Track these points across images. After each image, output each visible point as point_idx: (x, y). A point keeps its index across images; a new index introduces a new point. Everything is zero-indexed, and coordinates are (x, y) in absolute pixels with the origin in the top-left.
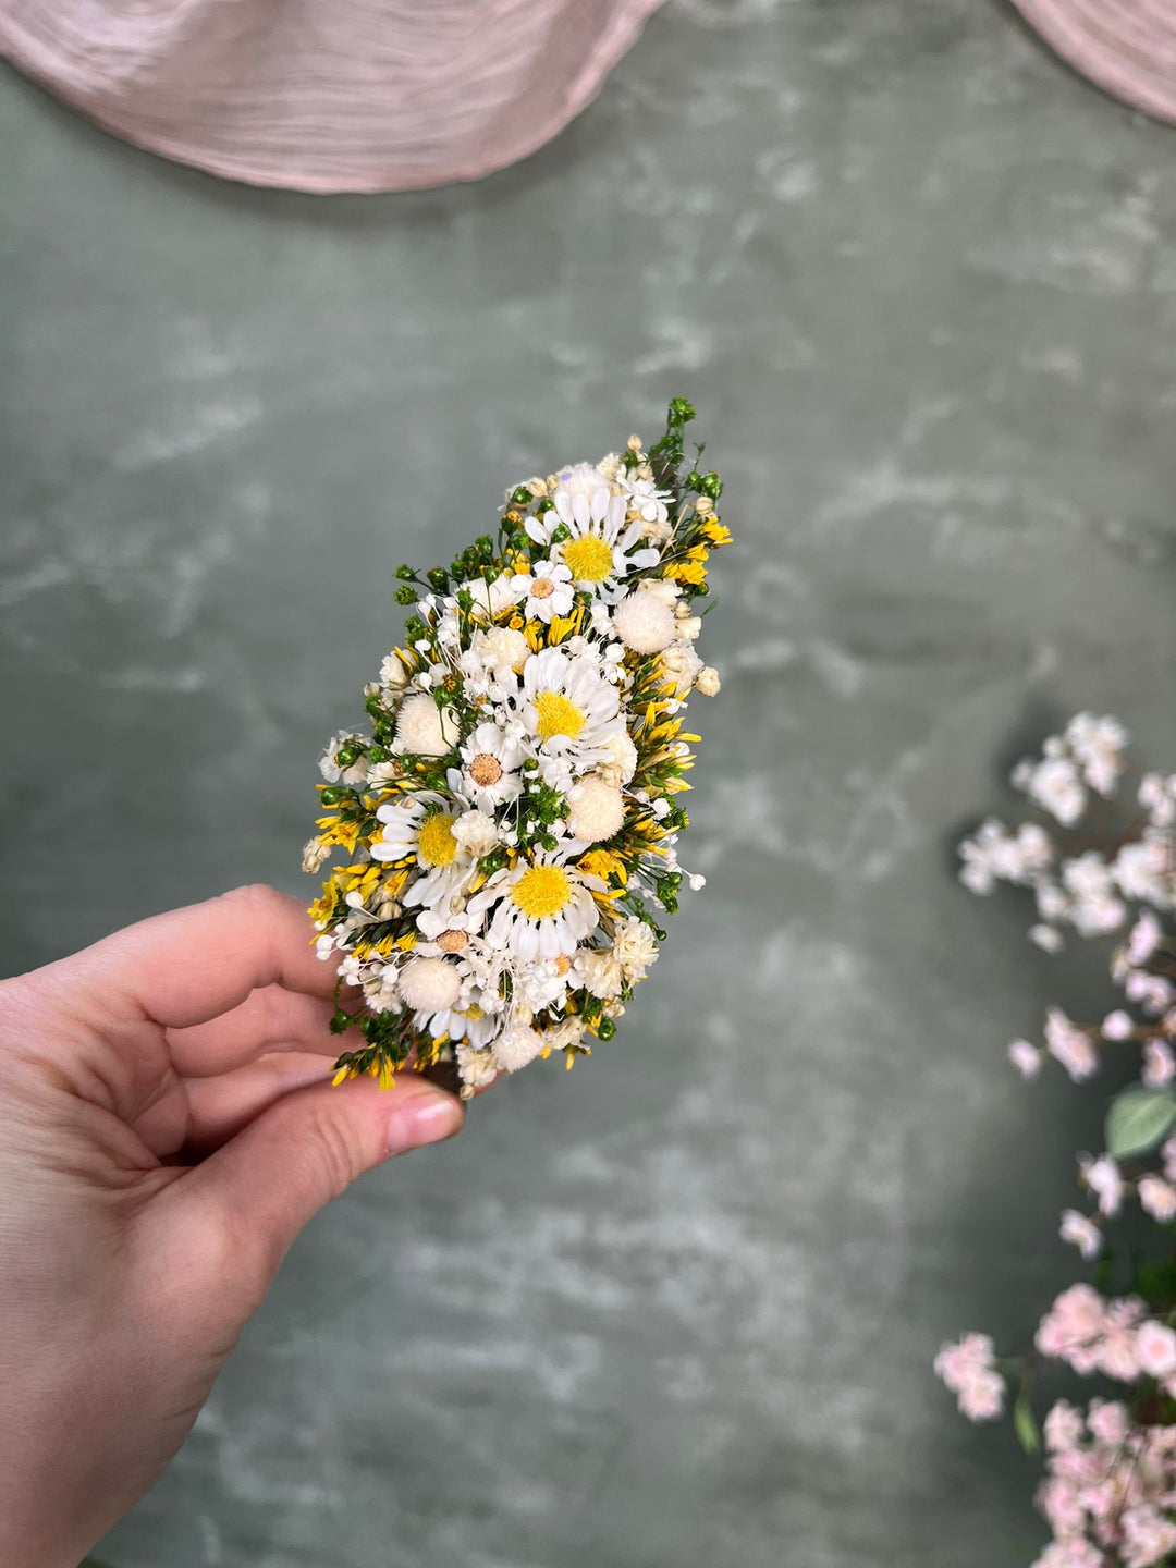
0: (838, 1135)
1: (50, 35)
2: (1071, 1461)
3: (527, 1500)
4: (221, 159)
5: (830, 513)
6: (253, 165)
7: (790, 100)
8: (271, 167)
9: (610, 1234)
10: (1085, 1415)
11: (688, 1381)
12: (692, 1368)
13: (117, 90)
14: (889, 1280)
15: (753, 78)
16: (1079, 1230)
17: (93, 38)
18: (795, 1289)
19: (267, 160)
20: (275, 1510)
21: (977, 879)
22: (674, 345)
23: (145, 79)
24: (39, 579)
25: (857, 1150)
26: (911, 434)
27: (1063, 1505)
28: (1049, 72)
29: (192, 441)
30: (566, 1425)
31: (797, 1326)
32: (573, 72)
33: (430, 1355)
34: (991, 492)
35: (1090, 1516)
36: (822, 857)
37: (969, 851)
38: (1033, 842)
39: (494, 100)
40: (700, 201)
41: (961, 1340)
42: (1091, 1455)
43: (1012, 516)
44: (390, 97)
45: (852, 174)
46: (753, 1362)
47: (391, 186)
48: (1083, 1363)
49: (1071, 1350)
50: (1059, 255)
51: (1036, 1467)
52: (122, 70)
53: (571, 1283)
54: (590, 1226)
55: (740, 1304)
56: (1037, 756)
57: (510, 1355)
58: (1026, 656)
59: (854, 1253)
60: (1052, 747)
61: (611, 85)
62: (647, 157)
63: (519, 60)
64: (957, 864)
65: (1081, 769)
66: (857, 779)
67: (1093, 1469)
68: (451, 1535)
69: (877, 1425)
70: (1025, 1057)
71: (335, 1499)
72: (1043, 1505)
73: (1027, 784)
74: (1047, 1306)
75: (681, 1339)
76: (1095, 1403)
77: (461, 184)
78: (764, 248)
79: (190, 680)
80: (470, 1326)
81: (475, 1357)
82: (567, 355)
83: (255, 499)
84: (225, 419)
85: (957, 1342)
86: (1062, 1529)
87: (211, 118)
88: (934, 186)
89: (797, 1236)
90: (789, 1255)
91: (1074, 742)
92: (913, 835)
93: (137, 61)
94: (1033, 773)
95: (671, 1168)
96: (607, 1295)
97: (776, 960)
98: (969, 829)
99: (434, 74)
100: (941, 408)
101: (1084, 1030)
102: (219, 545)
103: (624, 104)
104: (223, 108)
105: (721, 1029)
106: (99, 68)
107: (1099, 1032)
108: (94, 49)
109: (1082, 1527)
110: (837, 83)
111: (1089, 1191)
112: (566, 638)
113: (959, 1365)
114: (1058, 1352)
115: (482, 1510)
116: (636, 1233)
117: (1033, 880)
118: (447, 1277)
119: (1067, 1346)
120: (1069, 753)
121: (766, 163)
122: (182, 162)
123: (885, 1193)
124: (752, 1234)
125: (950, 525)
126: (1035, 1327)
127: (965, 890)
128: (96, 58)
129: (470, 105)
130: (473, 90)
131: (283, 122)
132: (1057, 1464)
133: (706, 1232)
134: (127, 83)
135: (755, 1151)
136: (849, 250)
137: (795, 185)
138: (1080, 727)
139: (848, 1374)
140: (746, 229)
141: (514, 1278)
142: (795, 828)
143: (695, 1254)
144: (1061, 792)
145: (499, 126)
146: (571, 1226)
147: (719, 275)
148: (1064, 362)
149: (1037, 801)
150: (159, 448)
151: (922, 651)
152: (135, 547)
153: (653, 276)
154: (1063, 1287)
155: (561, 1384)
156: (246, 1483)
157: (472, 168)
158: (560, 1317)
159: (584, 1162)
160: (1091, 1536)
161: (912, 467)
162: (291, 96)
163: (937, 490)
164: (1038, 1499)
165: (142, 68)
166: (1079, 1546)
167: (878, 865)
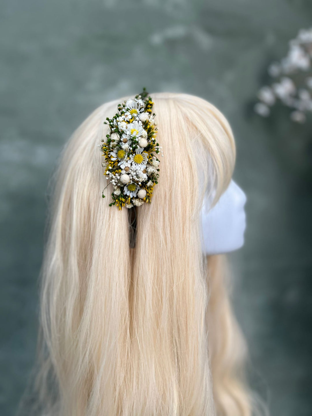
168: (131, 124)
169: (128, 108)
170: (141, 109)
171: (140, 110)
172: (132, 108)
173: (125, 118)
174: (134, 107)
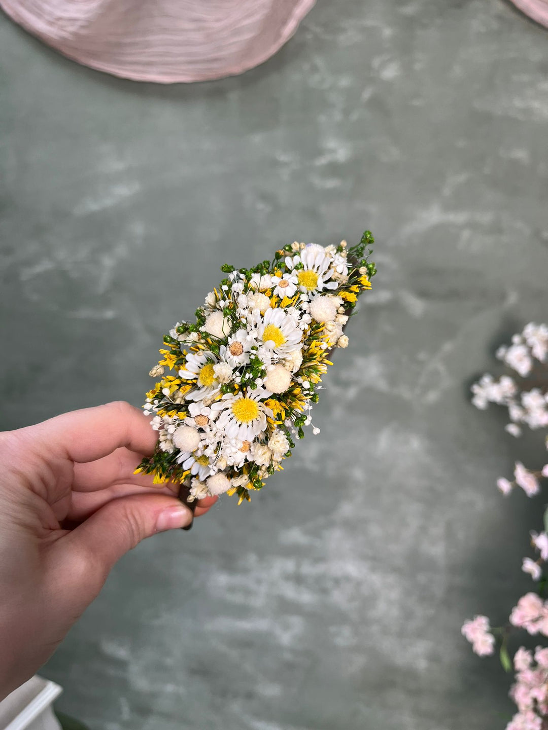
0: (414, 523)
1: (39, 13)
2: (526, 675)
3: (271, 691)
4: (119, 69)
5: (408, 230)
6: (135, 71)
7: (387, 32)
8: (143, 72)
9: (307, 569)
10: (533, 654)
11: (344, 637)
12: (346, 631)
13: (70, 37)
14: (439, 590)
15: (369, 22)
16: (531, 567)
17: (59, 13)
18: (395, 595)
19: (140, 68)
20: (154, 695)
21: (480, 402)
22: (333, 151)
23: (83, 32)
24: (39, 269)
25: (423, 529)
26: (447, 191)
27: (522, 696)
28: (512, 16)
29: (108, 202)
30: (288, 656)
31: (395, 612)
32: (284, 22)
33: (225, 624)
34: (486, 218)
35: (535, 701)
36: (405, 393)
37: (476, 389)
38: (507, 384)
39: (247, 36)
40: (345, 82)
41: (474, 619)
42: (537, 672)
43: (496, 229)
44: (198, 37)
45: (418, 66)
46: (375, 629)
47: (198, 79)
48: (532, 629)
49: (527, 624)
50: (518, 103)
51: (510, 678)
52: (72, 29)
53: (289, 591)
54: (298, 565)
55: (369, 601)
56: (509, 344)
57: (261, 625)
58: (503, 297)
59: (422, 578)
60: (516, 339)
61: (302, 28)
62: (319, 61)
63: (258, 17)
64: (470, 395)
65: (530, 349)
66: (422, 356)
67: (537, 679)
68: (236, 707)
69: (433, 658)
70: (505, 486)
71: (182, 690)
72: (514, 696)
73: (504, 357)
74: (515, 603)
75: (341, 618)
76: (538, 648)
77: (232, 77)
78: (376, 104)
79: (109, 314)
80: (243, 611)
81: (245, 625)
82: (283, 158)
83: (138, 229)
84: (123, 191)
85: (472, 620)
86: (522, 707)
87: (114, 50)
88: (457, 71)
89: (396, 570)
90: (391, 579)
91: (527, 336)
92: (449, 382)
93: (79, 23)
94: (507, 352)
95: (335, 538)
96: (306, 598)
97: (384, 442)
98: (476, 379)
99: (217, 25)
100: (462, 178)
101: (532, 473)
102: (121, 250)
103: (309, 36)
104: (120, 45)
105: (358, 474)
106: (62, 28)
107: (541, 474)
108: (60, 19)
109: (532, 706)
110: (410, 23)
111: (536, 549)
112: (288, 306)
113: (474, 630)
114: (520, 625)
115: (250, 696)
116: (320, 569)
117: (507, 402)
118: (232, 589)
119: (524, 622)
120: (524, 342)
121: (376, 62)
122: (101, 70)
123: (437, 550)
124: (373, 569)
125: (466, 234)
126: (510, 613)
127: (474, 407)
128: (60, 23)
129: (235, 39)
130: (237, 32)
131: (146, 50)
132: (520, 677)
133: (352, 568)
134: (75, 34)
135: (375, 531)
136: (416, 103)
137: (390, 72)
138: (529, 329)
139: (420, 634)
140: (367, 94)
141: (263, 589)
142: (393, 380)
143: (347, 578)
144: (521, 360)
145: (249, 50)
146: (290, 565)
147: (355, 116)
148: (521, 154)
149: (509, 364)
150: (93, 206)
151: (454, 295)
152: (83, 253)
153: (322, 118)
154: (523, 594)
155: (285, 638)
156: (141, 683)
157: (237, 69)
158: (285, 607)
159: (295, 536)
160: (536, 710)
161: (447, 207)
162: (151, 38)
163: (459, 218)
164: (511, 693)
165: (82, 27)
166: (531, 715)
167: (432, 397)
168: (280, 312)
169: (300, 264)
170: (331, 282)
171: (326, 282)
172: (310, 267)
173: (278, 288)
174: (316, 267)
